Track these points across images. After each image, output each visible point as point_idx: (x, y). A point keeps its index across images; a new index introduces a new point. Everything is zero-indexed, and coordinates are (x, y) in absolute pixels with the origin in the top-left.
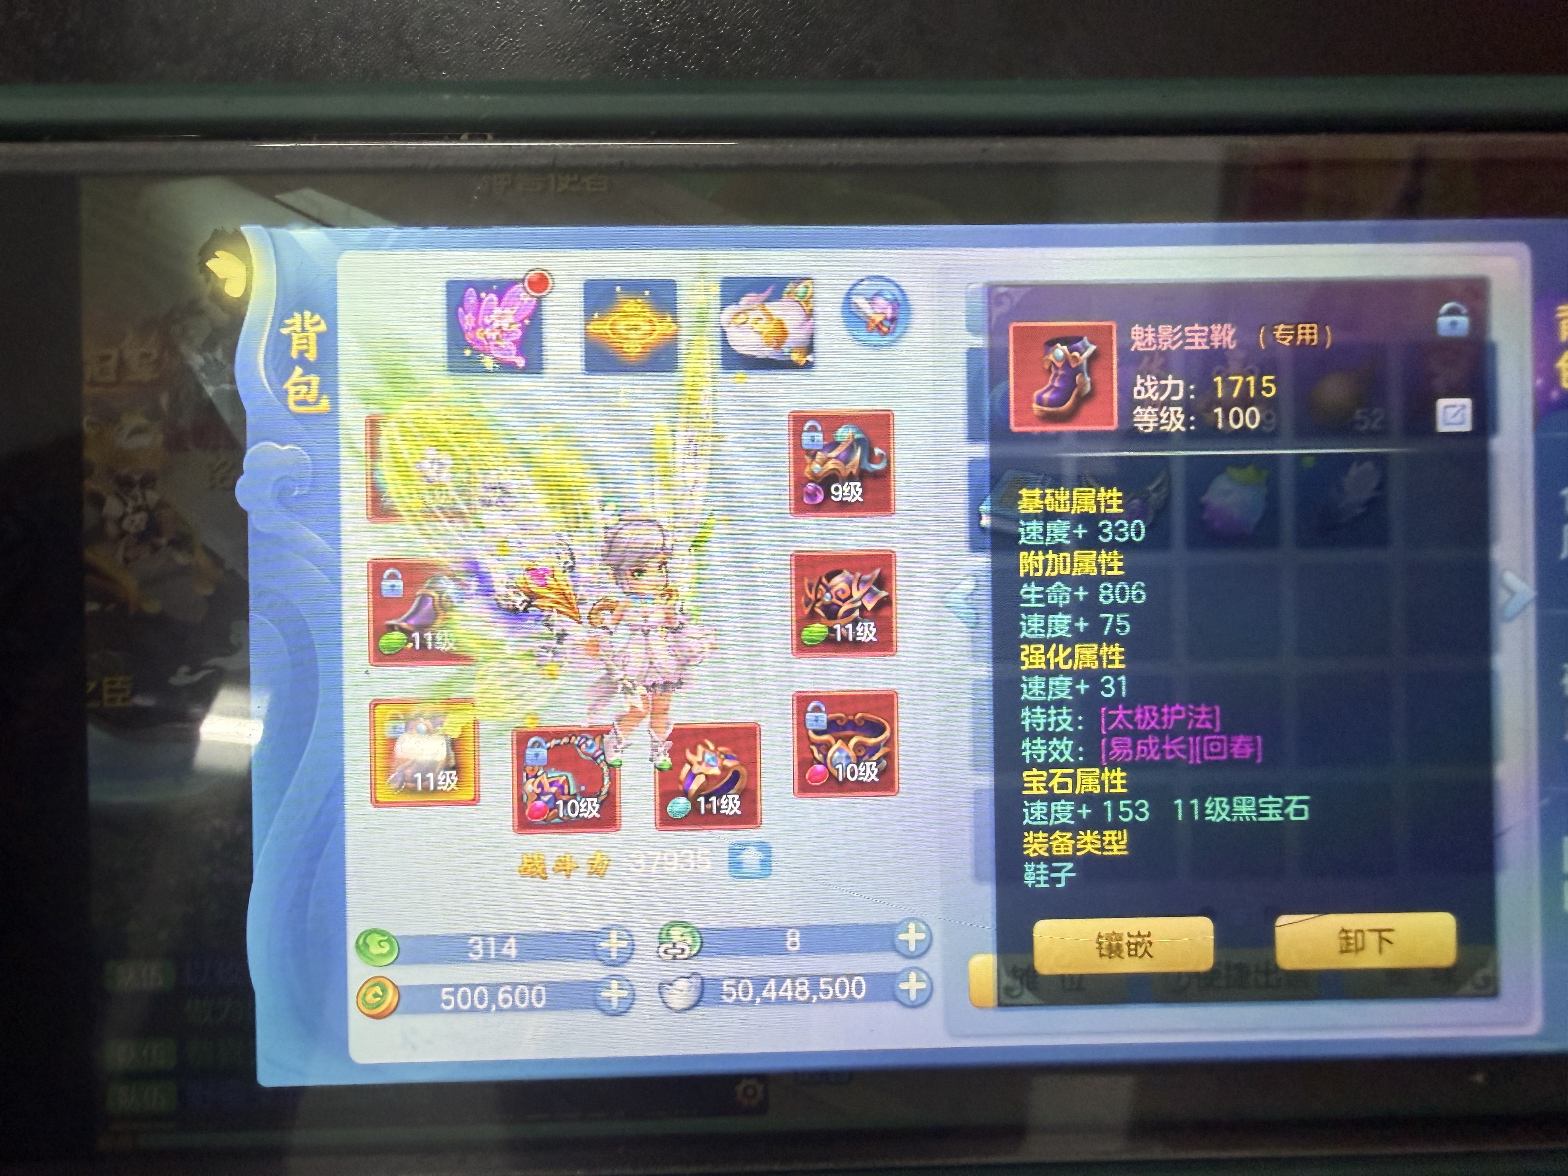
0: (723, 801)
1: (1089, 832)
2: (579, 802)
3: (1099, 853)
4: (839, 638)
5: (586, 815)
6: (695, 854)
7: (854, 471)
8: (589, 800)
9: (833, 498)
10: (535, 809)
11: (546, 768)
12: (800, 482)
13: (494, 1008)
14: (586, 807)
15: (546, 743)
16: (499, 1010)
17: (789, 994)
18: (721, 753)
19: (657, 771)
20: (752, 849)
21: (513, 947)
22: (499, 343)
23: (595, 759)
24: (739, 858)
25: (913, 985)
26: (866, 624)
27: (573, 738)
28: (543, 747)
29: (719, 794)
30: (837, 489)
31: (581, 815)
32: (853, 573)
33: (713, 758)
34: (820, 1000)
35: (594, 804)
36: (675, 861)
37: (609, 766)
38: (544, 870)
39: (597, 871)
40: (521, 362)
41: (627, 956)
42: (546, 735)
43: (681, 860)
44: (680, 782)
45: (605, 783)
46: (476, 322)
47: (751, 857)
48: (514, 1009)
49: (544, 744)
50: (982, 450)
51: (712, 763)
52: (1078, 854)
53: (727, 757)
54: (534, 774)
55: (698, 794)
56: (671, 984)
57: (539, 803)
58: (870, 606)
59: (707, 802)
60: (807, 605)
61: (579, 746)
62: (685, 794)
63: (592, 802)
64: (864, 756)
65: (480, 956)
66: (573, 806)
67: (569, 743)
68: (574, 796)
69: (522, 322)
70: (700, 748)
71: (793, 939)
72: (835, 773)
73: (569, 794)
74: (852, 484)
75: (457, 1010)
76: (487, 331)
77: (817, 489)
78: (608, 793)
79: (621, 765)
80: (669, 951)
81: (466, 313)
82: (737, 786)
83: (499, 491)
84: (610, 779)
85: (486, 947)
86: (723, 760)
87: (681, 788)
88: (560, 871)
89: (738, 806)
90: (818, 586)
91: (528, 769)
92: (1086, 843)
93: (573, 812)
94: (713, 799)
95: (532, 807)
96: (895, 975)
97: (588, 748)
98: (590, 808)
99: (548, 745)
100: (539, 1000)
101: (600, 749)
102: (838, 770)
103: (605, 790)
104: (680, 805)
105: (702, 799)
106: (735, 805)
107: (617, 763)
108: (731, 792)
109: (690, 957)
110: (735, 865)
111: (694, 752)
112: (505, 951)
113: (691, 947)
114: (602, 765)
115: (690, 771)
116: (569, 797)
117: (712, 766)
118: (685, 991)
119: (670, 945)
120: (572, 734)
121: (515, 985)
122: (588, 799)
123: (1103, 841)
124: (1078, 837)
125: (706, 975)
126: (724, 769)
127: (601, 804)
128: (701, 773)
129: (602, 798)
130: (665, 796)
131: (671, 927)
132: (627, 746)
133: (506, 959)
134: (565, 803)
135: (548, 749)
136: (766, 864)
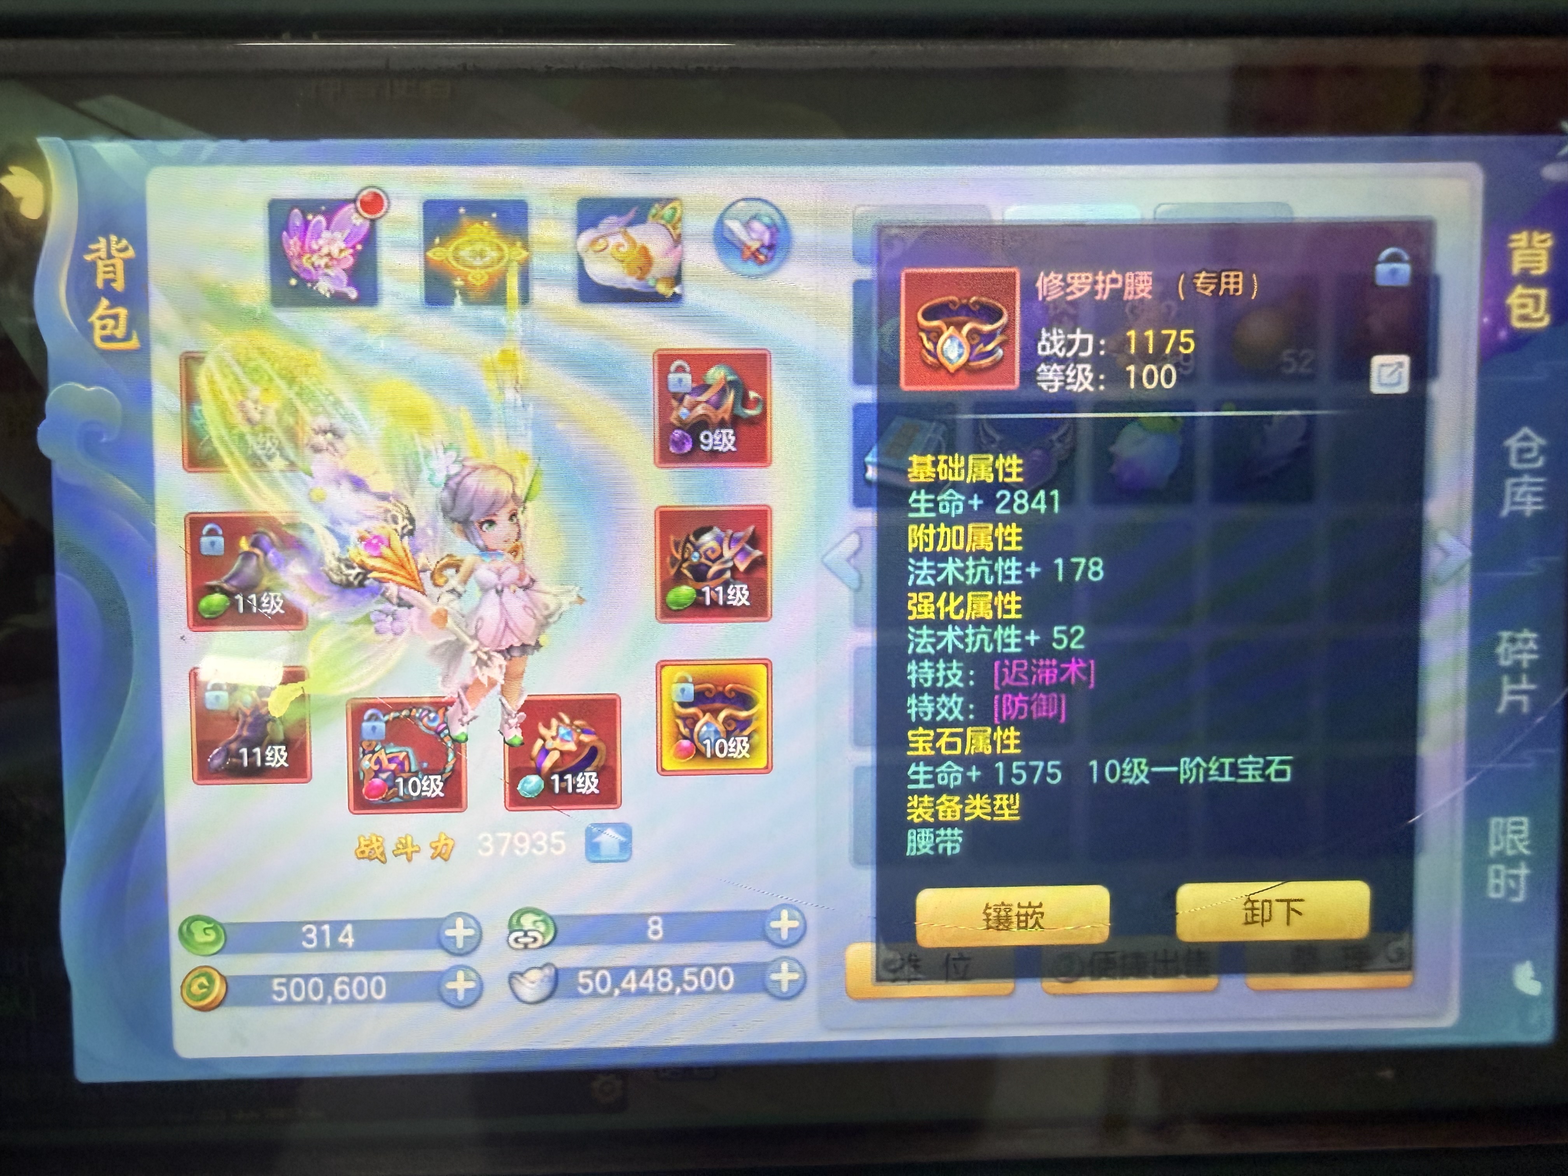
0: (579, 779)
1: (978, 796)
2: (421, 780)
3: (989, 818)
4: (708, 602)
5: (429, 794)
6: (549, 835)
7: (727, 417)
8: (432, 777)
9: (703, 447)
10: (371, 788)
11: (385, 743)
12: (666, 429)
13: (330, 999)
14: (429, 786)
15: (384, 716)
16: (336, 1002)
17: (651, 986)
18: (578, 727)
19: (507, 746)
20: (610, 831)
21: (350, 935)
22: (329, 271)
23: (439, 733)
24: (597, 839)
25: (784, 976)
26: (738, 587)
27: (414, 710)
28: (381, 720)
29: (575, 771)
30: (707, 437)
31: (423, 794)
32: (723, 531)
33: (569, 733)
34: (684, 993)
35: (438, 782)
36: (527, 845)
37: (454, 741)
38: (383, 854)
39: (441, 854)
40: (353, 294)
41: (473, 945)
42: (383, 707)
43: (533, 845)
44: (532, 759)
45: (450, 759)
46: (302, 247)
47: (609, 839)
48: (352, 1001)
49: (382, 717)
50: (868, 395)
51: (567, 738)
52: (967, 819)
53: (584, 731)
54: (371, 749)
55: (552, 771)
56: (522, 974)
57: (377, 781)
58: (742, 567)
59: (562, 780)
60: (673, 565)
61: (421, 719)
62: (537, 771)
63: (435, 780)
64: (735, 729)
65: (314, 945)
66: (414, 783)
67: (409, 716)
68: (416, 774)
69: (354, 247)
70: (554, 722)
71: (656, 928)
72: (702, 748)
73: (410, 771)
74: (724, 431)
75: (290, 1002)
76: (315, 258)
77: (686, 438)
78: (453, 770)
79: (467, 739)
80: (519, 940)
81: (291, 238)
82: (595, 763)
83: (329, 436)
84: (455, 755)
85: (321, 935)
86: (579, 735)
87: (533, 764)
88: (402, 854)
89: (595, 785)
90: (684, 547)
91: (365, 744)
92: (975, 807)
93: (415, 790)
94: (569, 777)
95: (370, 784)
96: (765, 965)
97: (429, 722)
98: (433, 787)
99: (386, 718)
100: (378, 991)
101: (444, 722)
102: (705, 745)
103: (449, 767)
104: (532, 783)
105: (556, 777)
106: (592, 783)
107: (463, 738)
108: (588, 769)
109: (543, 946)
110: (593, 848)
111: (548, 726)
112: (341, 939)
113: (542, 934)
114: (445, 740)
115: (544, 746)
116: (410, 774)
117: (568, 741)
118: (538, 983)
119: (521, 934)
120: (412, 706)
121: (352, 976)
122: (430, 777)
123: (993, 806)
124: (967, 801)
125: (559, 965)
126: (580, 744)
127: (445, 782)
128: (555, 749)
129: (446, 776)
130: (516, 774)
131: (522, 914)
132: (475, 718)
133: (343, 948)
134: (406, 781)
135: (387, 722)
136: (626, 847)
